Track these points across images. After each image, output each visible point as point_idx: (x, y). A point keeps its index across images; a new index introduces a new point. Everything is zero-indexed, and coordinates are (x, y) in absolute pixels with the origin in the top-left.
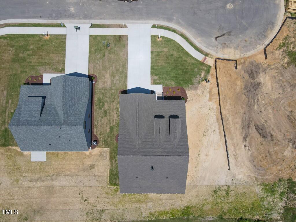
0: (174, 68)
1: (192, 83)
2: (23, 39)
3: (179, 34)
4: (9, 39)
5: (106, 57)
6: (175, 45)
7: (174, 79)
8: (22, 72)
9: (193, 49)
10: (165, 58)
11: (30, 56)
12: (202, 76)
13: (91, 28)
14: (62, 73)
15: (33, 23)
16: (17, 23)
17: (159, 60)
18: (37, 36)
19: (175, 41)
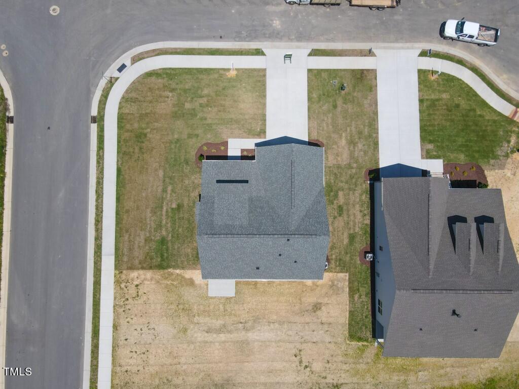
0: (463, 130)
1: (496, 157)
2: (190, 77)
3: (469, 68)
4: (165, 76)
5: (339, 109)
6: (461, 88)
7: (464, 149)
8: (190, 136)
9: (495, 95)
10: (446, 111)
11: (204, 107)
12: (511, 143)
13: (309, 57)
14: (260, 138)
15: (208, 49)
16: (179, 48)
17: (435, 114)
18: (215, 71)
19: (461, 80)
